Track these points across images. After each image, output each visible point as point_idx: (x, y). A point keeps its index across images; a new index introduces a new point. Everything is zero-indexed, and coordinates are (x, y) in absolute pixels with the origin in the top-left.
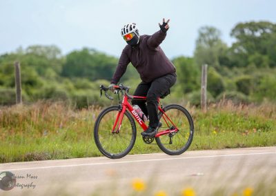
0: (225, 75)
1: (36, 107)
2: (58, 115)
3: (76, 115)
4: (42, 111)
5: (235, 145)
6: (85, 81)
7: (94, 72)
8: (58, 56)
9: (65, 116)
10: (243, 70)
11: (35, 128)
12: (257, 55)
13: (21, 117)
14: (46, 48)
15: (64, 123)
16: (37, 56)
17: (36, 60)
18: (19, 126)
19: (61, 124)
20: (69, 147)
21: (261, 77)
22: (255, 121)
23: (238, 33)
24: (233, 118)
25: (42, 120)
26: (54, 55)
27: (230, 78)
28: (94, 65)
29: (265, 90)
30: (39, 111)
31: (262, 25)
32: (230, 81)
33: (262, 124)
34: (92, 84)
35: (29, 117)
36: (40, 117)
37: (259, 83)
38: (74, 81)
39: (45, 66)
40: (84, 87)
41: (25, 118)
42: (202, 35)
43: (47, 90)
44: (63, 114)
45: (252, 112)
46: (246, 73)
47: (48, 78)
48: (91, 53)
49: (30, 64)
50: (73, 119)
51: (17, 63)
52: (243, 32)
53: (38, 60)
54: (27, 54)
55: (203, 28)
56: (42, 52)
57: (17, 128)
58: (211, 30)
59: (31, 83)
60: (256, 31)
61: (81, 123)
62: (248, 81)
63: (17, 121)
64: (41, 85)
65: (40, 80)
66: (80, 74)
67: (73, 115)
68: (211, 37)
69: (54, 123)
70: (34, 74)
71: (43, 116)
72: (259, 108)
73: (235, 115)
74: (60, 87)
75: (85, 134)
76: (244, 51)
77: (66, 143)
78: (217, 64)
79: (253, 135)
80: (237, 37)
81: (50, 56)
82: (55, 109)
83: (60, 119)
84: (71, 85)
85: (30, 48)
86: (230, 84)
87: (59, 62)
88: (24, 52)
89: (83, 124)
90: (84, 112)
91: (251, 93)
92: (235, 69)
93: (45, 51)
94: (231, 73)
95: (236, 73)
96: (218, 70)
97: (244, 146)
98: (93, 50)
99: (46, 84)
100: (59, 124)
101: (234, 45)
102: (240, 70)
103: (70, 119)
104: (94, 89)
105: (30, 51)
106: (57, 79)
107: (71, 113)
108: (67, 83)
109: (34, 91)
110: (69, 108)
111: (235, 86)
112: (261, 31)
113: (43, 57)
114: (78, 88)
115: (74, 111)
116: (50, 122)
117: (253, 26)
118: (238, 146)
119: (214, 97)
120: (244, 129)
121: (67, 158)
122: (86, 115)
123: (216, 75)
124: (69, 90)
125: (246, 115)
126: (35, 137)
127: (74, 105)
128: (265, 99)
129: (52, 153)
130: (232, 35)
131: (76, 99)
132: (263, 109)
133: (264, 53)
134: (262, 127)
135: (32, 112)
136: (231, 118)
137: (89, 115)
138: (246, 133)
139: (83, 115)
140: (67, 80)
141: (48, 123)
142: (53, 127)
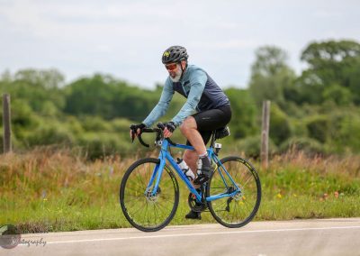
0: (292, 114)
1: (31, 157)
2: (62, 168)
3: (87, 169)
4: (40, 162)
5: (308, 214)
6: (97, 120)
7: (109, 108)
8: (61, 85)
9: (72, 170)
10: (317, 107)
11: (30, 187)
12: (336, 87)
13: (10, 172)
14: (44, 72)
15: (71, 180)
16: (30, 84)
17: (29, 90)
18: (7, 183)
19: (67, 180)
20: (78, 213)
21: (340, 119)
22: (335, 181)
23: (310, 56)
24: (305, 176)
25: (40, 175)
26: (55, 84)
27: (299, 118)
28: (109, 97)
29: (347, 136)
30: (35, 161)
31: (344, 46)
32: (299, 123)
33: (344, 185)
34: (107, 125)
35: (21, 171)
36: (37, 170)
37: (340, 127)
38: (82, 120)
39: (42, 99)
40: (96, 129)
41: (15, 172)
42: (261, 58)
43: (43, 131)
44: (69, 168)
45: (332, 167)
46: (321, 112)
47: (46, 116)
48: (106, 81)
49: (21, 95)
50: (83, 174)
51: (6, 96)
52: (317, 55)
53: (32, 90)
54: (17, 82)
55: (261, 49)
56: (37, 78)
57: (4, 186)
58: (273, 52)
59: (22, 122)
60: (336, 53)
61: (94, 179)
62: (323, 123)
63: (4, 176)
64: (37, 125)
65: (35, 117)
66: (89, 110)
67: (83, 169)
68: (273, 61)
69: (56, 179)
70: (26, 109)
71: (41, 170)
72: (342, 163)
73: (308, 172)
74: (62, 128)
75: (99, 196)
76: (319, 81)
77: (74, 208)
78: (281, 98)
79: (334, 200)
80: (310, 61)
81: (48, 85)
82: (58, 160)
83: (65, 175)
84: (78, 125)
85: (20, 72)
86: (298, 127)
87: (61, 92)
88: (13, 79)
89: (97, 182)
90: (98, 164)
91: (329, 140)
92: (307, 106)
93: (42, 77)
94: (300, 112)
95: (307, 112)
96: (282, 107)
97: (321, 217)
98: (109, 77)
99: (43, 124)
100: (64, 181)
101: (305, 74)
102: (314, 109)
103: (78, 173)
104: (108, 132)
105: (20, 77)
106: (58, 117)
107: (80, 166)
108: (72, 123)
109: (26, 134)
110: (78, 159)
111: (306, 131)
112: (343, 54)
113: (38, 85)
114: (87, 129)
115: (85, 163)
116: (51, 178)
117: (332, 47)
118: (313, 216)
119: (278, 145)
120: (320, 192)
121: (75, 230)
122: (101, 169)
123: (280, 114)
124: (75, 132)
125: (323, 171)
126: (29, 199)
127: (84, 155)
128: (348, 150)
129: (53, 221)
130: (302, 58)
131: (88, 146)
132: (347, 164)
133: (346, 84)
134: (345, 190)
135: (26, 165)
136: (302, 176)
137: (106, 169)
138: (324, 197)
139: (97, 169)
140: (72, 118)
141: (48, 180)
142: (56, 186)
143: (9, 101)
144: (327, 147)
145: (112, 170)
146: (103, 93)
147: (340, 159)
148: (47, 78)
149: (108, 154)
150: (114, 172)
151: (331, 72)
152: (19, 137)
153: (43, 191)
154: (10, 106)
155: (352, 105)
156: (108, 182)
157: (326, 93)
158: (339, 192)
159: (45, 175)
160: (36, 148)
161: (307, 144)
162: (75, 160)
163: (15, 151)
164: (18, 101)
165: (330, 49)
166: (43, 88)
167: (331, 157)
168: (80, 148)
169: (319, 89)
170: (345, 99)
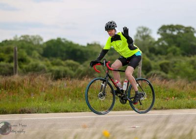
0: (152, 59)
1: (27, 77)
2: (42, 83)
3: (54, 84)
4: (31, 80)
5: (160, 107)
6: (58, 60)
7: (65, 54)
8: (41, 43)
9: (46, 84)
10: (165, 56)
11: (26, 91)
12: (174, 47)
13: (17, 84)
14: (33, 37)
15: (46, 88)
16: (27, 42)
17: (26, 45)
18: (15, 89)
19: (44, 89)
21: (175, 62)
22: (172, 92)
23: (162, 32)
24: (158, 89)
25: (31, 86)
26: (38, 42)
27: (156, 61)
28: (65, 49)
29: (178, 71)
30: (29, 80)
31: (178, 27)
32: (156, 64)
33: (177, 94)
34: (63, 63)
35: (22, 84)
36: (29, 84)
37: (174, 66)
38: (51, 60)
39: (32, 49)
40: (58, 64)
41: (19, 84)
42: (139, 32)
43: (32, 65)
44: (45, 83)
45: (171, 85)
46: (166, 59)
47: (34, 57)
48: (63, 41)
49: (22, 48)
50: (51, 86)
51: (15, 47)
52: (165, 31)
54: (21, 41)
55: (140, 28)
56: (30, 39)
57: (14, 91)
58: (145, 29)
59: (22, 60)
60: (174, 31)
61: (57, 89)
62: (167, 64)
63: (14, 86)
64: (29, 62)
65: (28, 58)
66: (55, 55)
67: (52, 84)
68: (144, 34)
69: (38, 88)
70: (25, 54)
71: (31, 83)
72: (176, 83)
73: (160, 87)
74: (41, 64)
75: (59, 97)
76: (166, 44)
77: (47, 102)
78: (148, 51)
79: (172, 101)
80: (161, 34)
81: (35, 43)
82: (40, 79)
83: (43, 86)
84: (49, 62)
85: (22, 36)
86: (155, 66)
87: (41, 46)
88: (18, 40)
89: (58, 90)
90: (59, 81)
91: (170, 72)
92: (160, 56)
93: (32, 39)
94: (156, 58)
95: (160, 59)
96: (148, 56)
97: (166, 109)
98: (64, 39)
99: (32, 62)
100: (42, 89)
101: (160, 40)
102: (163, 57)
103: (49, 86)
104: (64, 66)
105: (22, 39)
106: (40, 58)
107: (50, 82)
108: (46, 61)
109: (24, 66)
110: (49, 78)
111: (159, 67)
112: (177, 31)
113: (31, 42)
114: (53, 64)
115: (53, 81)
116: (36, 87)
117: (172, 27)
118: (162, 109)
119: (145, 74)
120: (166, 97)
121: (48, 113)
122: (60, 84)
123: (147, 59)
124: (48, 66)
125: (167, 87)
126: (25, 97)
127: (52, 77)
128: (178, 77)
129: (37, 108)
130: (158, 33)
131: (54, 73)
132: (178, 84)
133: (179, 46)
134: (177, 96)
135: (24, 81)
136: (157, 89)
137: (63, 84)
138: (167, 100)
139: (58, 84)
140: (46, 59)
141: (35, 88)
142: (38, 91)
143: (17, 50)
144: (169, 76)
145: (66, 84)
146: (62, 47)
147: (175, 81)
148: (35, 39)
149: (64, 77)
150: (67, 85)
151: (172, 39)
152: (21, 68)
153: (32, 94)
154: (17, 53)
155: (181, 56)
156: (64, 90)
157: (169, 50)
158: (175, 97)
159: (33, 86)
160: (29, 73)
161: (160, 74)
162: (48, 79)
163: (19, 74)
164: (21, 50)
165: (171, 29)
166: (33, 44)
167: (171, 80)
168: (51, 73)
169: (166, 48)
170: (178, 53)
